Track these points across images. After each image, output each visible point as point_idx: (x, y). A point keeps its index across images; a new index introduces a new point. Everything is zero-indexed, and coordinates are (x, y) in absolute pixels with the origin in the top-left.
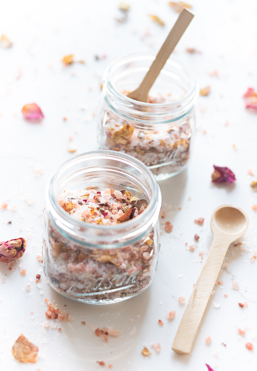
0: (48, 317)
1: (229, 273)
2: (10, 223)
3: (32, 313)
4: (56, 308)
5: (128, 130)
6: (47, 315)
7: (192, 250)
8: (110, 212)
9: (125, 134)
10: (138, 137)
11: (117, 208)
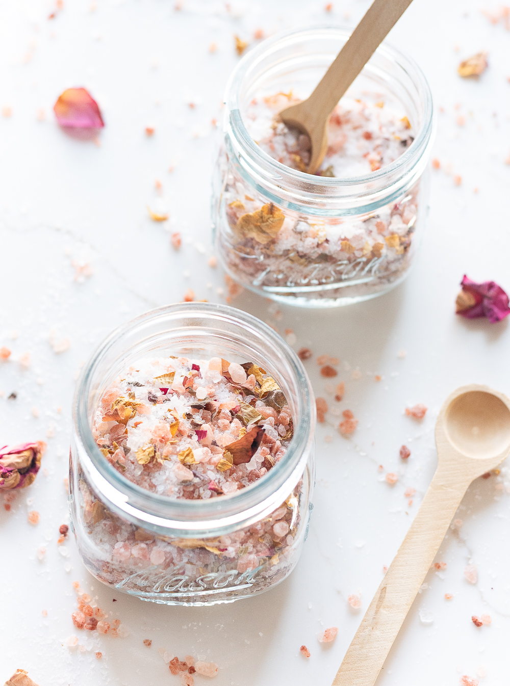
0: (76, 625)
1: (462, 542)
2: (13, 396)
3: (45, 614)
4: (94, 606)
5: (273, 217)
6: (75, 621)
7: (391, 484)
8: (213, 423)
9: (265, 224)
10: (294, 230)
11: (230, 414)
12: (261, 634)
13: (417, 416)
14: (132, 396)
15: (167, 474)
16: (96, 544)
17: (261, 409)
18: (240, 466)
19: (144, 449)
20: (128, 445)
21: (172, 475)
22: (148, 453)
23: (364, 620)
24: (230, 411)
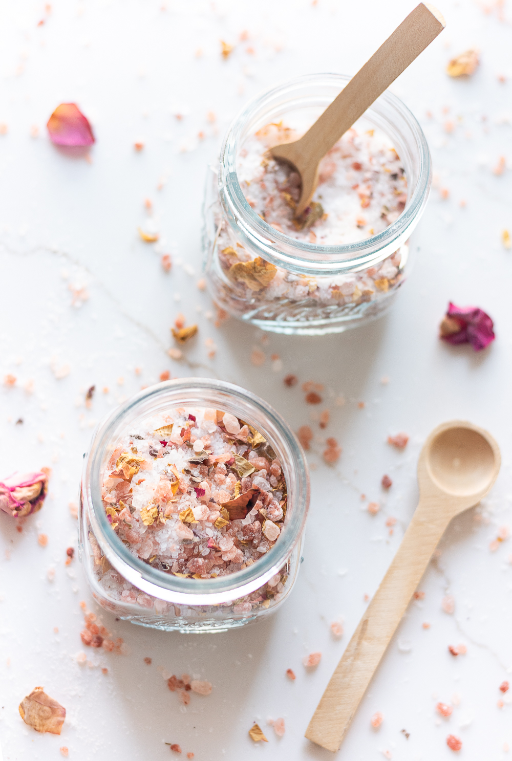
0: (84, 643)
2: (20, 421)
3: (56, 631)
4: (100, 625)
5: (266, 269)
6: (83, 639)
7: (373, 513)
8: (210, 478)
9: (257, 274)
10: (286, 280)
11: (225, 468)
12: (250, 656)
13: (399, 444)
14: (135, 451)
15: (169, 533)
16: (105, 590)
17: (254, 462)
18: (236, 522)
19: (148, 509)
20: (133, 505)
21: (174, 534)
22: (152, 514)
23: (347, 651)
24: (226, 465)
